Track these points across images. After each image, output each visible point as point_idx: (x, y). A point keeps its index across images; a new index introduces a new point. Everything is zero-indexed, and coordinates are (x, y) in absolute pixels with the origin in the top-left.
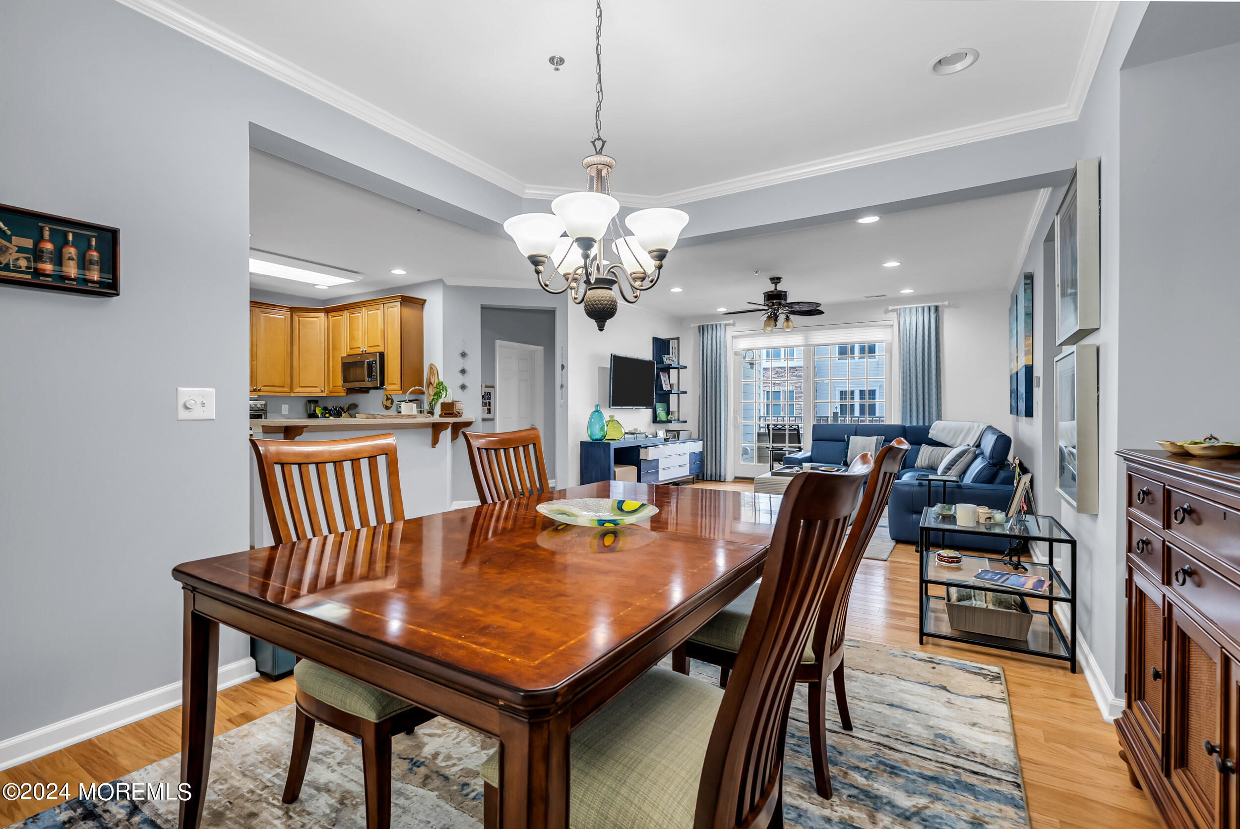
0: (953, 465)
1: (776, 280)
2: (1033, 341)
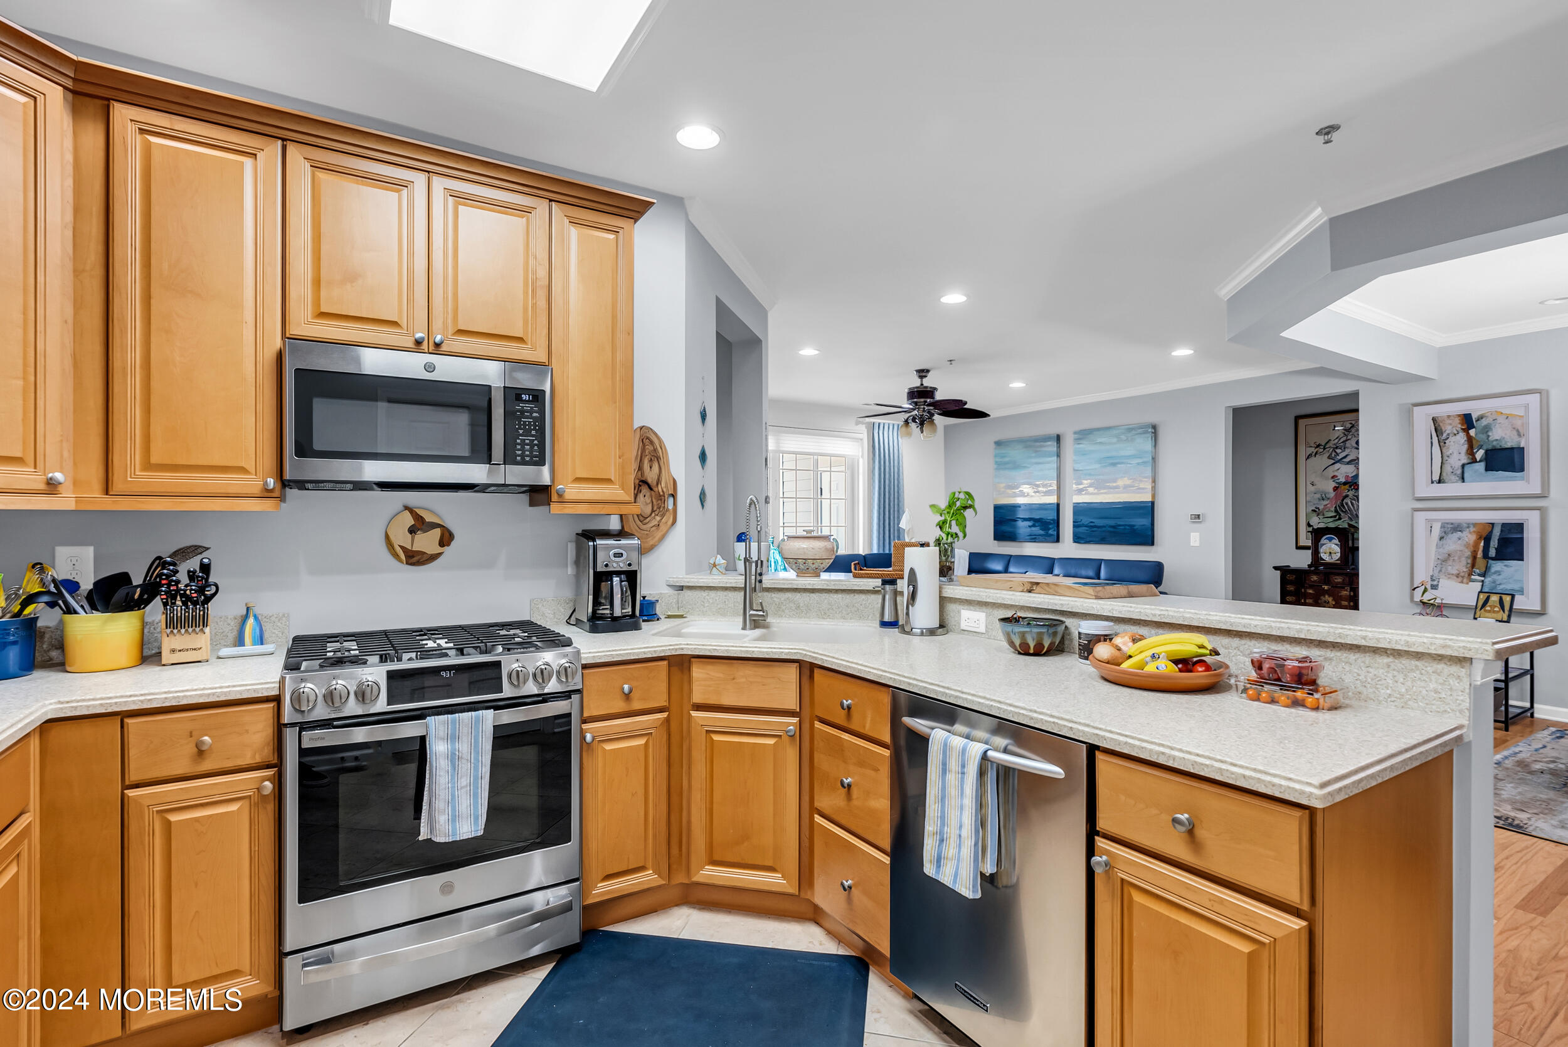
1: (922, 373)
2: (1154, 481)
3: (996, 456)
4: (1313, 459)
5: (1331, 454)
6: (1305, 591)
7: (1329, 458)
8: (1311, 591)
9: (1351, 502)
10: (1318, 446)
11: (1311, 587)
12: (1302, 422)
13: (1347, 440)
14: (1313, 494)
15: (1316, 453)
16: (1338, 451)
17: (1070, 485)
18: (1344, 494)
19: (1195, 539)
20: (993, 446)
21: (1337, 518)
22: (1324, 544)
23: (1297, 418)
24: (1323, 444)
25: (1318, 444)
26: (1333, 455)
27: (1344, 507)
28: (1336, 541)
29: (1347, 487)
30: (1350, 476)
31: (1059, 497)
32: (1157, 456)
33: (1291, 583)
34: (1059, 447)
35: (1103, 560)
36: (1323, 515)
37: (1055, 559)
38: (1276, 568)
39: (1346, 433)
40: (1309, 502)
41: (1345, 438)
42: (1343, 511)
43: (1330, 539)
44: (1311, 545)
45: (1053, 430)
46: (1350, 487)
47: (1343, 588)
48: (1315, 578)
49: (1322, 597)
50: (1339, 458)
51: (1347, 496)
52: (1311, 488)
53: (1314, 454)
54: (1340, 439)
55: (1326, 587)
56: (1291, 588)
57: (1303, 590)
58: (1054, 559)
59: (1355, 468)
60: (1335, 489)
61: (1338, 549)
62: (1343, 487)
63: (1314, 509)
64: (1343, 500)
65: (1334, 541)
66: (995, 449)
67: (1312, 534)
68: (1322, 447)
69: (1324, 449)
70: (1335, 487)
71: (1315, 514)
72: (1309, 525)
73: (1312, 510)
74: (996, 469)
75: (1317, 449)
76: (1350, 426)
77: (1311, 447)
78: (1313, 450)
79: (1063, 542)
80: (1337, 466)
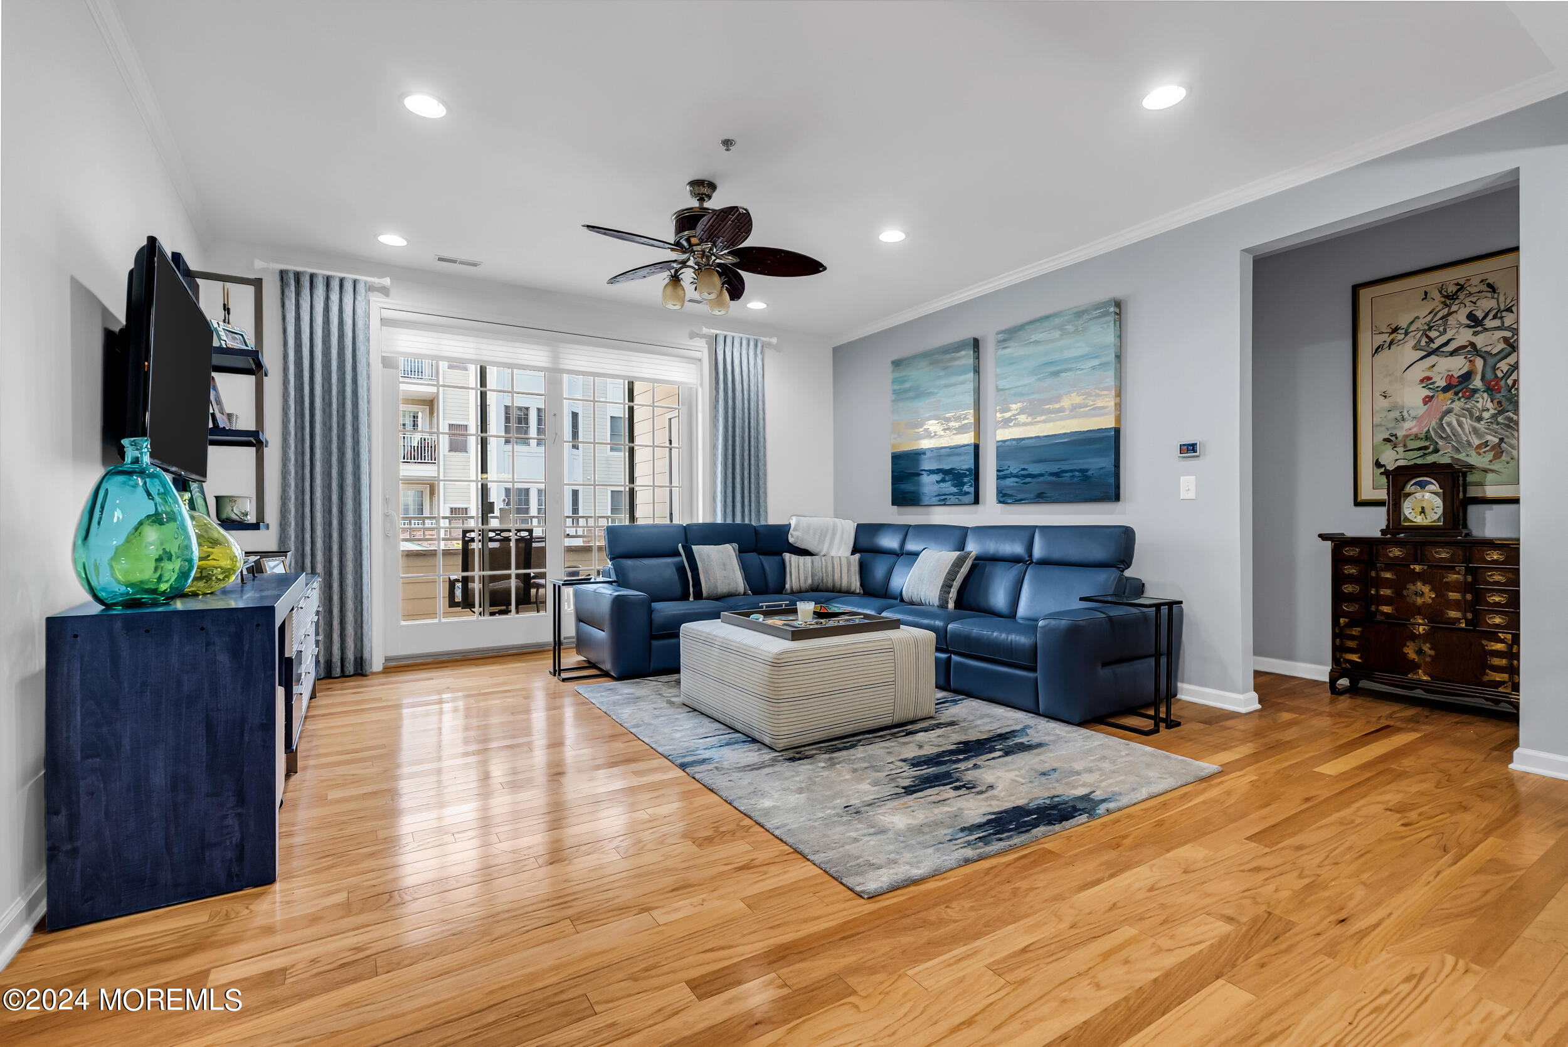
0: (954, 580)
2: (1119, 394)
3: (894, 381)
4: (1384, 354)
5: (1419, 341)
6: (1377, 574)
7: (1416, 347)
8: (1388, 575)
9: (1458, 421)
10: (1395, 330)
11: (1389, 567)
12: (1365, 295)
13: (1449, 314)
14: (1386, 413)
15: (1391, 343)
16: (1433, 334)
17: (993, 414)
18: (1445, 408)
19: (1188, 487)
20: (889, 367)
21: (1431, 449)
22: (1409, 495)
23: (1356, 289)
24: (1405, 326)
25: (1393, 327)
26: (1423, 343)
27: (1444, 430)
28: (1435, 487)
29: (1450, 394)
30: (1456, 376)
31: (978, 434)
32: (1122, 353)
33: (1351, 561)
34: (977, 358)
35: (1036, 527)
36: (1405, 446)
37: (968, 528)
38: (1324, 537)
39: (1448, 302)
40: (1377, 426)
41: (1446, 311)
42: (1441, 437)
43: (1422, 485)
44: (1386, 497)
45: (969, 334)
46: (1456, 394)
47: (1453, 568)
48: (1396, 552)
49: (1411, 587)
50: (1434, 346)
51: (1449, 411)
52: (1382, 403)
53: (1387, 345)
54: (1435, 315)
55: (1418, 568)
56: (1350, 570)
57: (1373, 574)
58: (966, 529)
59: (1465, 361)
60: (1427, 400)
61: (1438, 502)
62: (1441, 396)
63: (1387, 436)
64: (1441, 419)
65: (1431, 487)
66: (893, 371)
67: (1388, 478)
68: (1403, 331)
69: (1406, 334)
70: (1427, 397)
71: (1389, 446)
72: (1378, 464)
73: (1385, 440)
74: (894, 401)
75: (1392, 336)
76: (1455, 289)
77: (1383, 333)
78: (1386, 338)
79: (984, 503)
80: (1433, 359)
